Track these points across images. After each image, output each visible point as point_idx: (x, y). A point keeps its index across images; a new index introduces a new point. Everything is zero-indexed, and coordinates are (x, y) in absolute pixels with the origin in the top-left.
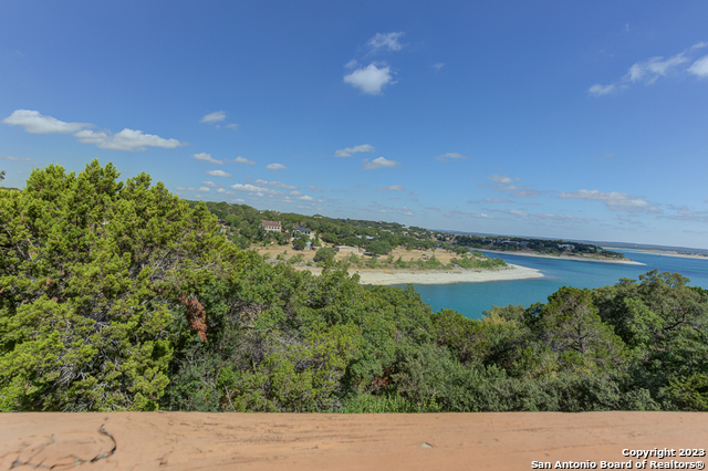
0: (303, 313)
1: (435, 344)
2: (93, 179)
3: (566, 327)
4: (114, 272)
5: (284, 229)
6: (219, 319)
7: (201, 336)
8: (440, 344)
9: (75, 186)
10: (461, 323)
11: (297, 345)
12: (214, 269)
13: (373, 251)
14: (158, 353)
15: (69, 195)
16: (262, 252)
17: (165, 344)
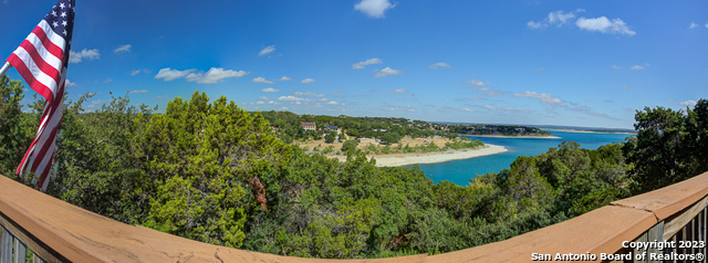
0: (335, 191)
1: (436, 208)
2: (196, 103)
3: (522, 183)
4: (210, 161)
5: (318, 128)
6: (274, 195)
7: (263, 207)
8: (440, 207)
9: (188, 108)
10: (455, 190)
11: (331, 215)
12: (268, 158)
13: (386, 140)
14: (237, 216)
15: (184, 115)
16: (302, 146)
17: (241, 210)
